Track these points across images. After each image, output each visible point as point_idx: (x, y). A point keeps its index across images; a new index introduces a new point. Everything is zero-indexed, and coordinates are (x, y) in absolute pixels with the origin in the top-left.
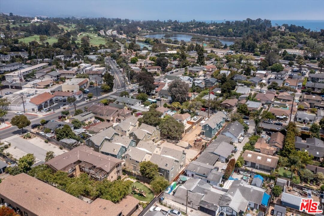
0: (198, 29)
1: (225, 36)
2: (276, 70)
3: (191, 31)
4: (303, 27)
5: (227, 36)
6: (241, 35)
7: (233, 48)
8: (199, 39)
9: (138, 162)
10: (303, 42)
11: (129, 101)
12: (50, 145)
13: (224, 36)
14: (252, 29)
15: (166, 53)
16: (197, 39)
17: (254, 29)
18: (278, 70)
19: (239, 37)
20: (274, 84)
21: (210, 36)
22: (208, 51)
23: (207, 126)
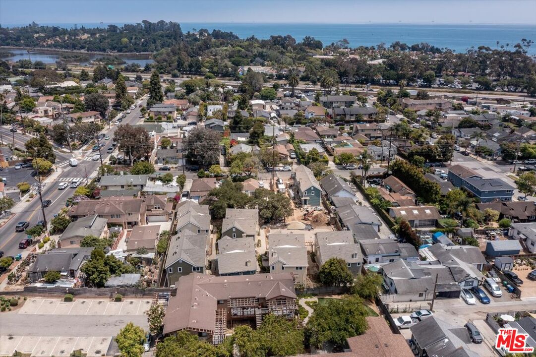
0: (58, 39)
1: (119, 51)
2: (269, 97)
3: (45, 44)
4: (231, 33)
5: (124, 51)
6: (146, 47)
7: (162, 70)
8: (77, 57)
9: (301, 268)
10: (258, 54)
11: (132, 180)
12: (84, 302)
13: (116, 51)
14: (161, 37)
15: (57, 87)
16: (73, 57)
17: (165, 38)
18: (271, 97)
19: (143, 52)
20: (298, 116)
21: (90, 52)
22: (130, 78)
23: (312, 188)
